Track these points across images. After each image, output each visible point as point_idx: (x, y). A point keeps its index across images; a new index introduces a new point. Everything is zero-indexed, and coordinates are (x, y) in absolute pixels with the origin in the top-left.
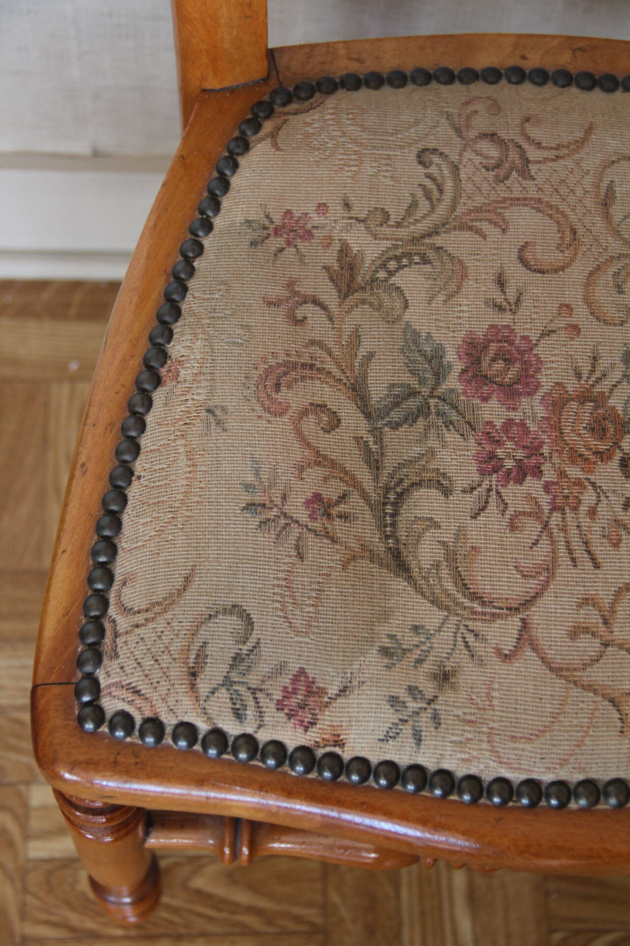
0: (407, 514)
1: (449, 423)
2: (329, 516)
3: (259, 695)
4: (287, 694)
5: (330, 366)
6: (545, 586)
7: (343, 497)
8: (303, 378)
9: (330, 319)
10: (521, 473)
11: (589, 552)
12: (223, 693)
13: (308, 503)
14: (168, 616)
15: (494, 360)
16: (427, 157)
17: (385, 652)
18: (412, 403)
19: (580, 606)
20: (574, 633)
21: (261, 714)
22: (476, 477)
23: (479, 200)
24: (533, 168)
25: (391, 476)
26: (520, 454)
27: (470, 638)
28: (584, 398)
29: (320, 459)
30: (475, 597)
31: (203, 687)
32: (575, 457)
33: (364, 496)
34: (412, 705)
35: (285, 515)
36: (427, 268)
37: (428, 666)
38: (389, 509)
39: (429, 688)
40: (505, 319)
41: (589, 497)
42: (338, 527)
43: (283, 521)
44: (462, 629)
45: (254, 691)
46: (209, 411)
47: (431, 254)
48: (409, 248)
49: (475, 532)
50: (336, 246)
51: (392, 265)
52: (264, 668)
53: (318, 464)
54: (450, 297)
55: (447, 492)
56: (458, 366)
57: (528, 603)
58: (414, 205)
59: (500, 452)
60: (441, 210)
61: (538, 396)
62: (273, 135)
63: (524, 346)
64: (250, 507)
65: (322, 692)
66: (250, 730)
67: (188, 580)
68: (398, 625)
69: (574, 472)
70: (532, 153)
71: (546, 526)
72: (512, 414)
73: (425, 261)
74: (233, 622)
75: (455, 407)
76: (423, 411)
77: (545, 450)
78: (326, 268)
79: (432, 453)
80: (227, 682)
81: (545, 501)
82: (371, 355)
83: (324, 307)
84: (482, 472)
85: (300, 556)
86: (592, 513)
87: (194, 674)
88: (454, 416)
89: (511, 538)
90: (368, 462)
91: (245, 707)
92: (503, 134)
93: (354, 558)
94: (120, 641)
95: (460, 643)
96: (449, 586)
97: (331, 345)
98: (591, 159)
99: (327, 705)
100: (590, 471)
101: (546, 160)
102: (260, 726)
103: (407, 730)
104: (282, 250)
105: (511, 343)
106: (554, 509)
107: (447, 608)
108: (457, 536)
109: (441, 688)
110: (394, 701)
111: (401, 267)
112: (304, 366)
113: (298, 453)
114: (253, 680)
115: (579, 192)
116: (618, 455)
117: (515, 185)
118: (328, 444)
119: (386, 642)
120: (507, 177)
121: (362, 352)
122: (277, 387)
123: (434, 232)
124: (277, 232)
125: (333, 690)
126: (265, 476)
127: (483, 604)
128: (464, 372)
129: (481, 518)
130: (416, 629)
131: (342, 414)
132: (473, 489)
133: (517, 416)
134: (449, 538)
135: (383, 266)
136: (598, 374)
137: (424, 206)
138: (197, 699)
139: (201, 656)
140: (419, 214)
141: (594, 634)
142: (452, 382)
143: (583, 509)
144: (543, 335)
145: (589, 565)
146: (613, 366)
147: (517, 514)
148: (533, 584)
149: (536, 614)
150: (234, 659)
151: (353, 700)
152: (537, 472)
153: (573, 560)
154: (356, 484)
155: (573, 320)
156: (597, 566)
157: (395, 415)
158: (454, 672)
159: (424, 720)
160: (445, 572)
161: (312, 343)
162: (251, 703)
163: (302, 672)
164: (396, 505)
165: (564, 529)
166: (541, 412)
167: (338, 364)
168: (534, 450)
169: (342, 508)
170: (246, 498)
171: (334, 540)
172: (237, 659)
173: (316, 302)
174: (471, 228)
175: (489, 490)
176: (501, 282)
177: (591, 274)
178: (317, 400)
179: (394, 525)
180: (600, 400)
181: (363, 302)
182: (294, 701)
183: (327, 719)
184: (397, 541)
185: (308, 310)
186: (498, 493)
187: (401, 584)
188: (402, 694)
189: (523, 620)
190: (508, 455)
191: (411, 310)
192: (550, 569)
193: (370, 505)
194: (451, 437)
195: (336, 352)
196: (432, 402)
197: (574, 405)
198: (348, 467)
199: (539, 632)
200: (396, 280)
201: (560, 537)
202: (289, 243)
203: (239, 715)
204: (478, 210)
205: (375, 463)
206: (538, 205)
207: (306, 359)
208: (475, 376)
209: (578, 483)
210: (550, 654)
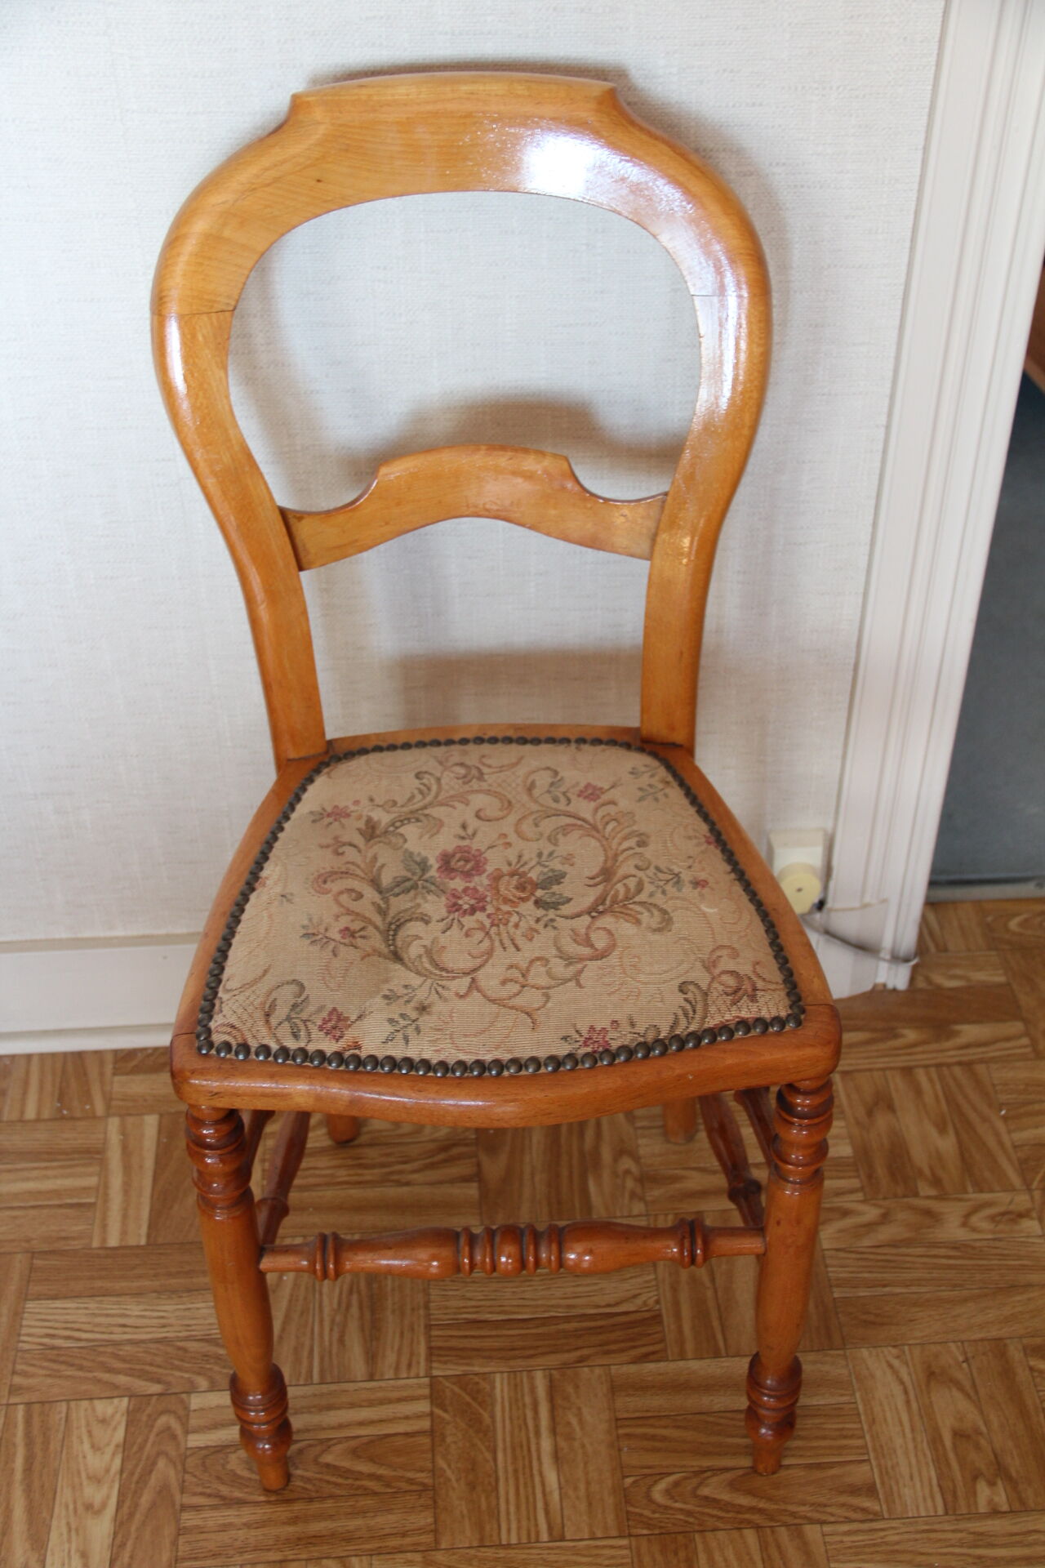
0: (402, 934)
1: (429, 892)
2: (354, 937)
3: (308, 1023)
4: (325, 1021)
5: (359, 872)
6: (486, 961)
7: (363, 929)
8: (341, 878)
9: (360, 851)
10: (473, 910)
11: (514, 944)
12: (286, 1024)
13: (341, 931)
14: (254, 988)
15: (458, 861)
16: (421, 776)
17: (386, 997)
18: (408, 884)
19: (508, 969)
20: (504, 983)
21: (309, 1034)
22: (446, 915)
23: (452, 793)
24: (486, 777)
25: (393, 918)
26: (473, 902)
27: (440, 989)
28: (512, 874)
29: (349, 912)
30: (442, 969)
31: (274, 1021)
32: (506, 901)
33: (376, 928)
34: (403, 1023)
35: (326, 937)
36: (419, 824)
37: (412, 1004)
38: (391, 933)
39: (414, 1015)
40: (466, 843)
41: (514, 919)
42: (359, 942)
43: (325, 940)
44: (435, 985)
45: (305, 1022)
46: (282, 896)
47: (422, 818)
48: (409, 816)
49: (443, 940)
50: (365, 819)
51: (398, 824)
52: (311, 1008)
53: (349, 914)
54: (432, 836)
55: (427, 922)
56: (436, 866)
57: (475, 970)
58: (413, 797)
59: (460, 902)
60: (429, 799)
61: (485, 875)
62: (328, 773)
63: (477, 853)
64: (306, 935)
65: (347, 1019)
66: (302, 1045)
67: (266, 972)
68: (396, 985)
69: (506, 908)
70: (485, 770)
71: (487, 933)
72: (468, 884)
73: (418, 820)
74: (294, 988)
75: (433, 884)
76: (415, 887)
77: (488, 899)
78: (359, 829)
79: (419, 905)
80: (289, 1019)
81: (487, 923)
82: (383, 866)
83: (355, 846)
84: (449, 912)
85: (335, 955)
86: (516, 926)
87: (268, 1015)
88: (433, 888)
89: (465, 940)
90: (380, 913)
91: (299, 1031)
92: (468, 762)
93: (369, 955)
94: (223, 1005)
95: (433, 992)
96: (428, 966)
97: (359, 863)
98: (521, 771)
99: (350, 1026)
100: (516, 907)
101: (494, 773)
102: (309, 1041)
103: (400, 1035)
104: (331, 823)
105: (469, 853)
106: (493, 925)
107: (425, 976)
108: (433, 943)
109: (421, 1014)
110: (391, 1021)
111: (403, 825)
112: (342, 873)
113: (336, 909)
114: (304, 1016)
115: (514, 785)
116: (533, 899)
117: (475, 784)
118: (356, 906)
119: (387, 993)
120: (470, 781)
121: (378, 864)
122: (325, 882)
123: (425, 807)
124: (329, 815)
125: (353, 1018)
126: (315, 921)
127: (448, 972)
128: (440, 868)
129: (448, 933)
130: (406, 987)
131: (364, 892)
132: (443, 920)
133: (471, 885)
134: (427, 943)
135: (393, 824)
136: (522, 863)
137: (419, 797)
138: (270, 1028)
139: (273, 1006)
140: (415, 801)
141: (516, 982)
142: (433, 873)
143: (511, 924)
144: (489, 848)
145: (513, 949)
146: (531, 859)
147: (470, 929)
148: (478, 961)
149: (480, 975)
150: (293, 1006)
151: (366, 1021)
152: (483, 909)
153: (504, 948)
154: (370, 922)
155: (507, 840)
156: (518, 949)
157: (397, 890)
158: (429, 1006)
159: (410, 1031)
160: (424, 959)
161: (348, 863)
162: (302, 1028)
163: (335, 1009)
164: (396, 931)
165: (499, 934)
166: (486, 882)
167: (363, 871)
168: (482, 899)
169: (362, 933)
170: (303, 931)
171: (356, 947)
172: (295, 1006)
173: (351, 845)
174: (447, 805)
175: (453, 919)
176: (464, 827)
177: (520, 820)
178: (349, 887)
179: (394, 940)
180: (523, 875)
181: (380, 842)
182: (330, 1025)
183: (350, 1035)
184: (396, 947)
185: (347, 849)
186: (459, 921)
187: (398, 966)
188: (396, 1017)
189: (473, 979)
190: (466, 903)
191: (409, 842)
192: (490, 953)
193: (380, 932)
194: (430, 897)
195: (363, 866)
196: (420, 883)
197: (507, 878)
198: (367, 915)
199: (482, 983)
200: (401, 830)
201: (496, 939)
202: (336, 820)
203: (296, 1036)
204: (452, 797)
205: (383, 913)
206: (488, 792)
207: (344, 870)
208: (446, 869)
209: (509, 913)
210: (489, 993)
